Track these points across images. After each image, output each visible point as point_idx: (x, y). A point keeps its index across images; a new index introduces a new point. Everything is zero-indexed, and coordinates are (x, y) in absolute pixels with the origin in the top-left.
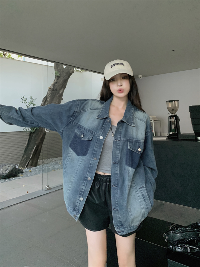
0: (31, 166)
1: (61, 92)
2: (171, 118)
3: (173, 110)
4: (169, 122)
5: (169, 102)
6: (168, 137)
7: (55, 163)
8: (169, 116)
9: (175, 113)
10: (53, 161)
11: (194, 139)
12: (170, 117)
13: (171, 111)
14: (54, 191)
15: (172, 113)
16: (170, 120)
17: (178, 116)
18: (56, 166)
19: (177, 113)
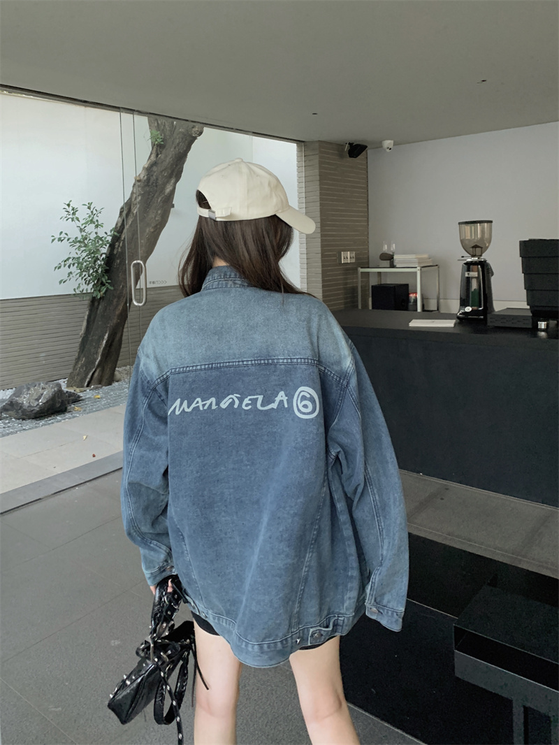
0: (100, 384)
1: (168, 190)
2: (469, 270)
3: (475, 247)
4: (465, 281)
5: (465, 225)
8: (465, 264)
9: (481, 256)
11: (530, 326)
13: (471, 249)
15: (473, 256)
16: (466, 273)
19: (485, 256)
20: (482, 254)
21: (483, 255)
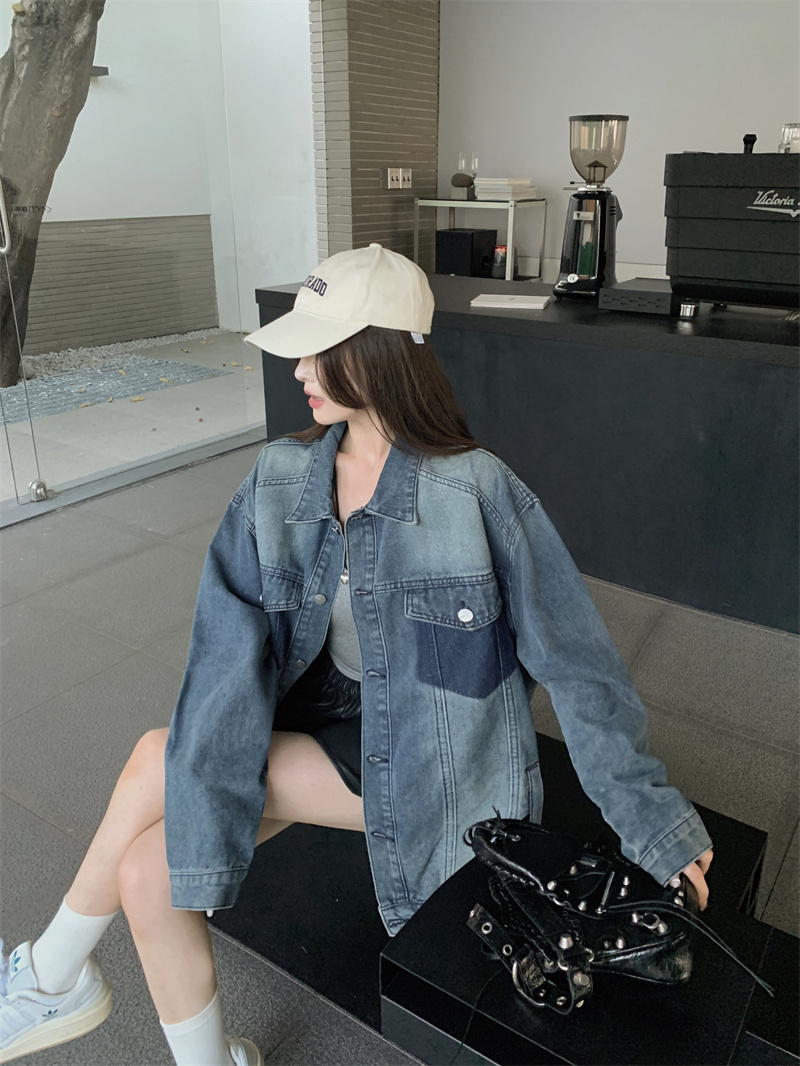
1: (80, 34)
2: (580, 208)
3: (595, 165)
4: (573, 225)
5: (580, 122)
6: (556, 293)
7: (99, 371)
8: (574, 196)
9: (603, 182)
10: (94, 358)
11: (667, 312)
12: (581, 199)
13: (587, 169)
14: (69, 505)
15: (589, 182)
16: (575, 213)
17: (613, 199)
18: (101, 385)
19: (611, 184)
20: (605, 178)
21: (606, 180)
